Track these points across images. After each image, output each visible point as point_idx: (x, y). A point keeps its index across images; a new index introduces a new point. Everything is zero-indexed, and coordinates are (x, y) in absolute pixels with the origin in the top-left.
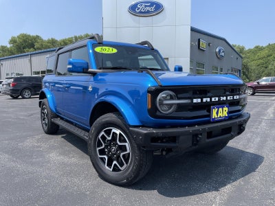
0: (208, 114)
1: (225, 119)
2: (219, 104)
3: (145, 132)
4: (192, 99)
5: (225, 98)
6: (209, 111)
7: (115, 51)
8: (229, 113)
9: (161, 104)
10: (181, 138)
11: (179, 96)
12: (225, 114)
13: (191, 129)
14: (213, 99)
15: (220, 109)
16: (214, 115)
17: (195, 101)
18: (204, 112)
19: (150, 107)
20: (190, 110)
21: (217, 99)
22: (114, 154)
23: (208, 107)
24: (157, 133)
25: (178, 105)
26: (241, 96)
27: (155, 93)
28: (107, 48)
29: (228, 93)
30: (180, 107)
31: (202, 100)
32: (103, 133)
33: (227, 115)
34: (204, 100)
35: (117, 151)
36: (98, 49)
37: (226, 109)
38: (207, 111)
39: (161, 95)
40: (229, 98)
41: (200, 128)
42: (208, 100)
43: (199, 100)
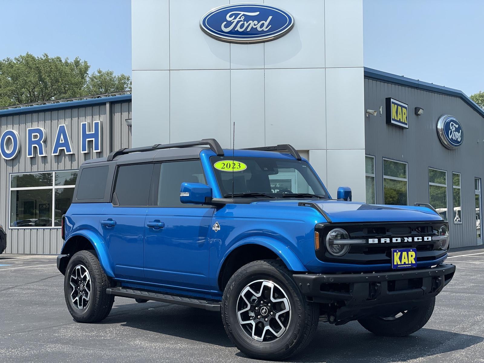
0: (388, 258)
1: (411, 268)
2: (403, 247)
3: (314, 277)
4: (367, 238)
5: (410, 239)
6: (390, 255)
7: (243, 167)
8: (417, 259)
9: (331, 244)
10: (356, 286)
11: (352, 235)
12: (412, 260)
13: (367, 276)
14: (394, 240)
15: (405, 254)
16: (396, 260)
17: (371, 241)
18: (383, 257)
19: (318, 247)
20: (366, 253)
21: (399, 240)
22: (266, 317)
23: (388, 249)
24: (328, 278)
25: (351, 245)
26: (435, 238)
27: (323, 231)
28: (231, 162)
29: (414, 233)
30: (354, 249)
31: (379, 241)
32: (247, 288)
33: (414, 262)
34: (383, 241)
35: (269, 312)
36: (219, 165)
37: (412, 253)
38: (387, 256)
39: (331, 234)
40: (416, 239)
41: (379, 275)
42: (388, 240)
43: (376, 241)
